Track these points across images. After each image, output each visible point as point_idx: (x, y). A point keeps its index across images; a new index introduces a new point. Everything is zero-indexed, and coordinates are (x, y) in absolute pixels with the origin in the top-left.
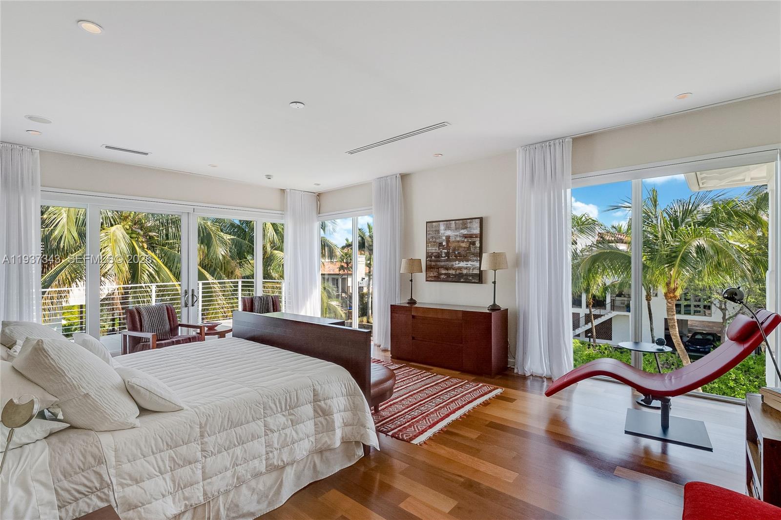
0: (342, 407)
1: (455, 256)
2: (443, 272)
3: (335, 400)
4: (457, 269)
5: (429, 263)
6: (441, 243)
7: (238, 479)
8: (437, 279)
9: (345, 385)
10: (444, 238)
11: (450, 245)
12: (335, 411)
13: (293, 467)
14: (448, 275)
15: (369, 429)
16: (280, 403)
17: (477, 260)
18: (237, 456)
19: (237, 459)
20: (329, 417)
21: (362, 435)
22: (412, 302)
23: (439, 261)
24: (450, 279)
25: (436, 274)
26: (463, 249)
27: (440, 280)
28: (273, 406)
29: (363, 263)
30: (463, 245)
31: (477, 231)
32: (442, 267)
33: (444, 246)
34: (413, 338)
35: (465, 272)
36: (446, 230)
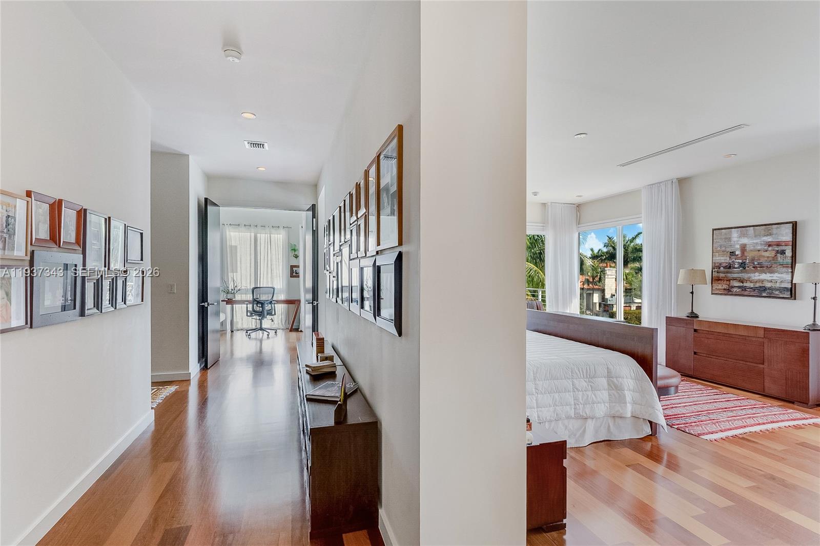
0: (631, 387)
1: (754, 267)
2: (736, 284)
3: (625, 380)
4: (756, 282)
5: (715, 274)
6: (733, 252)
7: (557, 415)
8: (728, 292)
9: (633, 370)
10: (738, 246)
11: (746, 254)
12: (626, 388)
13: (592, 420)
14: (744, 289)
15: (657, 410)
16: (583, 372)
17: (787, 272)
18: (556, 399)
19: (556, 401)
20: (621, 392)
21: (650, 414)
22: (694, 316)
23: (731, 273)
24: (744, 292)
25: (725, 287)
26: (766, 259)
27: (731, 293)
28: (577, 371)
29: (612, 277)
30: (766, 254)
31: (788, 238)
32: (734, 279)
33: (738, 255)
34: (695, 353)
35: (768, 285)
36: (739, 237)
